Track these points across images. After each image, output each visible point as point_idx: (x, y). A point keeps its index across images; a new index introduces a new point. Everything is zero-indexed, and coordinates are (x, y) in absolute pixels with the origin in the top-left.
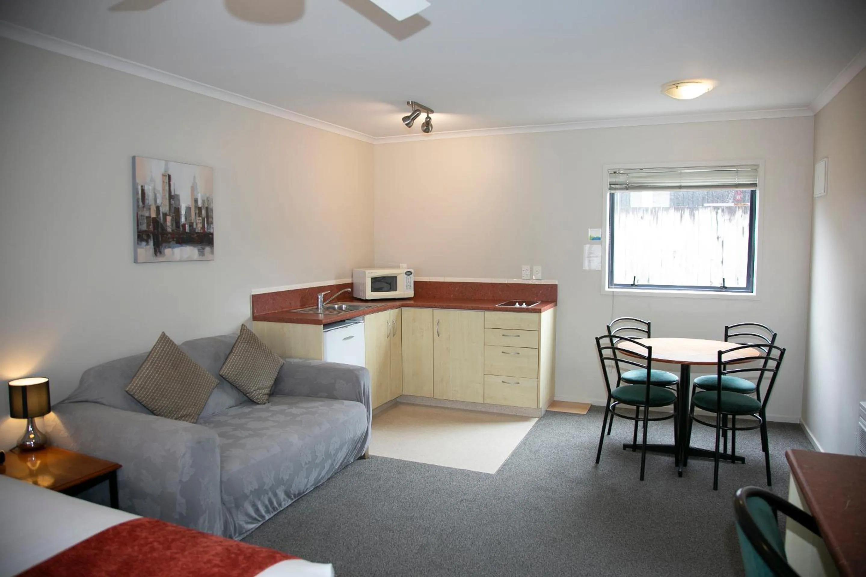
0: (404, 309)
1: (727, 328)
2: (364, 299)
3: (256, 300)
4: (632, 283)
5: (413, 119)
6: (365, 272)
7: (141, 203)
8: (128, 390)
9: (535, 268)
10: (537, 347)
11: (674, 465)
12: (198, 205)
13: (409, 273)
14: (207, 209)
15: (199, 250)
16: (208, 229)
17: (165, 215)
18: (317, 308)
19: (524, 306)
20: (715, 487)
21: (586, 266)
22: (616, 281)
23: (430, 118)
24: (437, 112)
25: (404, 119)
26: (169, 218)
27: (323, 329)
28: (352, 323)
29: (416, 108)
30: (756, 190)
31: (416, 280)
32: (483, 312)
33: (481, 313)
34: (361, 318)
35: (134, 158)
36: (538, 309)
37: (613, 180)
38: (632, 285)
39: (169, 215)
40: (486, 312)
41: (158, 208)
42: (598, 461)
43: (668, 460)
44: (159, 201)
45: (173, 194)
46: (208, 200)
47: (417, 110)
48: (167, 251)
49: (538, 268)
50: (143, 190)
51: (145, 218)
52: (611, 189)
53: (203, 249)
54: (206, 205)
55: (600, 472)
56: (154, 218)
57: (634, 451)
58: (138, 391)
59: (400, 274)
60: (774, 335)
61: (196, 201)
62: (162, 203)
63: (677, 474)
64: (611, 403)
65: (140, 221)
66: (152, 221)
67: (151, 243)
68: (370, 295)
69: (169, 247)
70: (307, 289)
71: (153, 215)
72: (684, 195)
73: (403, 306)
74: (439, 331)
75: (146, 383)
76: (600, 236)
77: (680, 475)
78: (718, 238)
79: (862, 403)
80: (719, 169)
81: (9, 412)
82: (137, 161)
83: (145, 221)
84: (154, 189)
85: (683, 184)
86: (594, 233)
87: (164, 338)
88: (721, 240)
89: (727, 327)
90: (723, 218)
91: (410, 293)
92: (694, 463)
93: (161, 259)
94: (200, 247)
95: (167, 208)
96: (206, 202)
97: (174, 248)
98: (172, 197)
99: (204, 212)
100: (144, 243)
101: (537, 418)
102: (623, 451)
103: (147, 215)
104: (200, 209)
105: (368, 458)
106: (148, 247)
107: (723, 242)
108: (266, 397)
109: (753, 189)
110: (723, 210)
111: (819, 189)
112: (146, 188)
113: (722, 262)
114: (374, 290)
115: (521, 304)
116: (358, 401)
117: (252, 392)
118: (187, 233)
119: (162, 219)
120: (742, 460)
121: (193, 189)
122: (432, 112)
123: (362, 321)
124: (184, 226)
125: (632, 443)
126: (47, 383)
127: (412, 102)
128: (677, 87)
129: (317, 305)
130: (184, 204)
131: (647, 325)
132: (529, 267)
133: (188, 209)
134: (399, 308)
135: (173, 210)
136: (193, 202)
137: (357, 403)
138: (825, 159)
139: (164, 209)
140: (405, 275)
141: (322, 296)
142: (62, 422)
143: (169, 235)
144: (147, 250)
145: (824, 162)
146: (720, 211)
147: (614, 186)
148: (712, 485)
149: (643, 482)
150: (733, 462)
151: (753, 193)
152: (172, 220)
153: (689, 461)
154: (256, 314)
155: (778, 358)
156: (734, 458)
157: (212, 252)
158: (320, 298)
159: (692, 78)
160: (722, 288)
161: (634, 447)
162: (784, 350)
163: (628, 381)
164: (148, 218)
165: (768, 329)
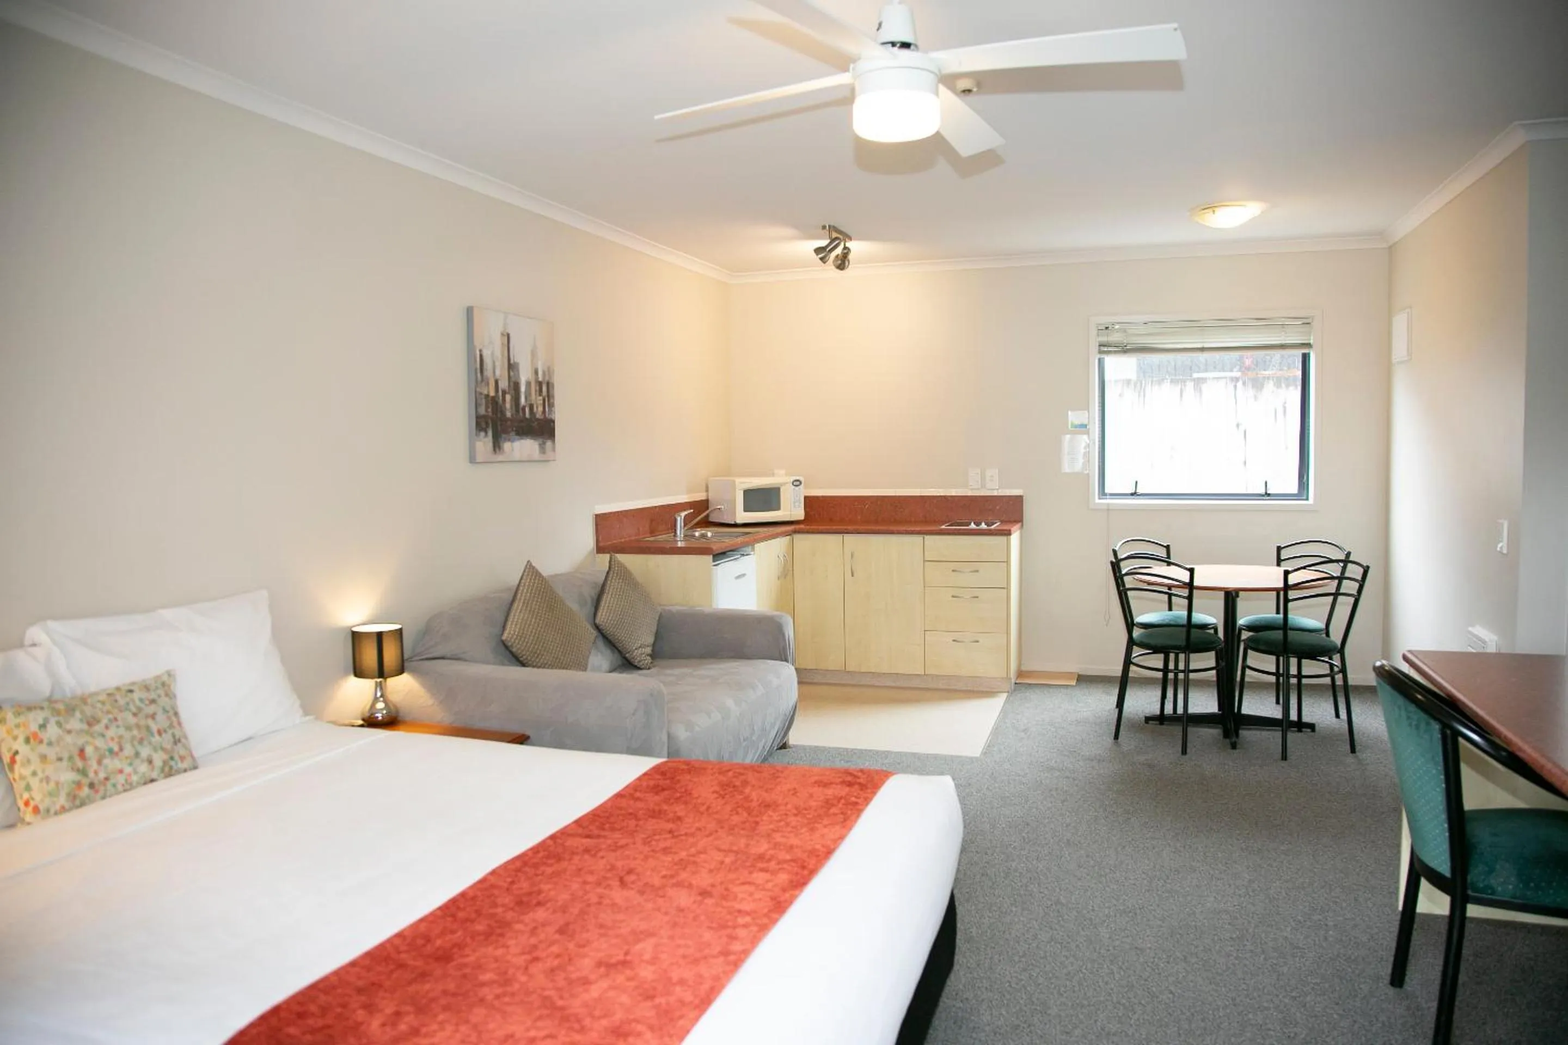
0: (797, 537)
1: (1279, 549)
2: (733, 523)
3: (602, 521)
4: (1133, 491)
5: (829, 251)
6: (734, 482)
7: (479, 375)
8: (506, 640)
9: (989, 473)
10: (1006, 586)
11: (1221, 737)
12: (538, 378)
13: (798, 483)
14: (548, 384)
15: (540, 445)
16: (549, 414)
17: (504, 393)
18: (675, 535)
19: (983, 526)
20: (1284, 757)
21: (1066, 468)
22: (1108, 490)
23: (849, 249)
24: (856, 239)
25: (818, 251)
26: (508, 397)
27: (714, 561)
28: (739, 556)
29: (834, 235)
30: (1309, 354)
31: (807, 495)
32: (922, 538)
33: (918, 539)
34: (748, 549)
35: (470, 311)
36: (1006, 530)
37: (1104, 339)
38: (1132, 494)
39: (509, 393)
40: (927, 537)
41: (497, 382)
42: (1116, 736)
43: (1213, 732)
44: (498, 373)
45: (512, 362)
46: (549, 371)
47: (836, 238)
48: (507, 446)
49: (992, 473)
50: (481, 356)
51: (483, 397)
52: (1100, 352)
53: (544, 443)
54: (547, 378)
55: (1125, 748)
56: (493, 398)
57: (1161, 724)
58: (517, 641)
59: (785, 484)
60: (1347, 555)
61: (536, 372)
62: (501, 376)
63: (1229, 746)
64: (1133, 652)
65: (479, 401)
66: (490, 402)
67: (490, 433)
68: (743, 516)
69: (509, 440)
70: (656, 507)
71: (492, 394)
72: (1206, 361)
73: (795, 532)
74: (853, 568)
75: (524, 630)
76: (1086, 422)
77: (1234, 746)
78: (1238, 426)
79: (1470, 629)
80: (1263, 322)
81: (352, 672)
82: (476, 313)
83: (484, 401)
84: (493, 354)
85: (1206, 345)
86: (1075, 417)
87: (530, 570)
88: (1242, 428)
89: (1280, 546)
90: (1247, 393)
91: (799, 514)
92: (1247, 734)
93: (500, 458)
94: (541, 441)
95: (507, 384)
96: (547, 373)
97: (513, 441)
98: (512, 367)
99: (544, 389)
100: (482, 434)
101: (1005, 692)
102: (1146, 725)
103: (486, 392)
104: (540, 384)
105: (790, 747)
106: (486, 439)
107: (1245, 432)
108: (649, 659)
109: (1306, 351)
110: (1244, 383)
111: (1399, 350)
112: (485, 353)
113: (1245, 463)
114: (746, 509)
115: (978, 524)
116: (782, 660)
117: (634, 651)
118: (527, 419)
119: (501, 398)
120: (1312, 727)
121: (534, 354)
122: (850, 239)
123: (752, 553)
124: (524, 409)
125: (1158, 713)
126: (401, 630)
127: (829, 226)
128: (1214, 211)
129: (675, 532)
130: (525, 376)
131: (1165, 549)
132: (979, 471)
133: (528, 384)
134: (790, 535)
135: (512, 384)
136: (534, 374)
137: (782, 662)
138: (1407, 310)
139: (504, 384)
140: (791, 485)
141: (683, 518)
142: (424, 685)
143: (509, 423)
144: (484, 443)
145: (1406, 315)
146: (1240, 384)
147: (1105, 348)
148: (1280, 756)
149: (1187, 756)
150: (1300, 731)
151: (1305, 358)
152: (511, 400)
153: (1240, 732)
154: (601, 544)
155: (1359, 578)
156: (1300, 725)
157: (554, 449)
158: (680, 518)
159: (1231, 200)
160: (1263, 496)
161: (1161, 719)
162: (1368, 567)
163: (1145, 626)
164: (487, 396)
165: (1338, 547)
